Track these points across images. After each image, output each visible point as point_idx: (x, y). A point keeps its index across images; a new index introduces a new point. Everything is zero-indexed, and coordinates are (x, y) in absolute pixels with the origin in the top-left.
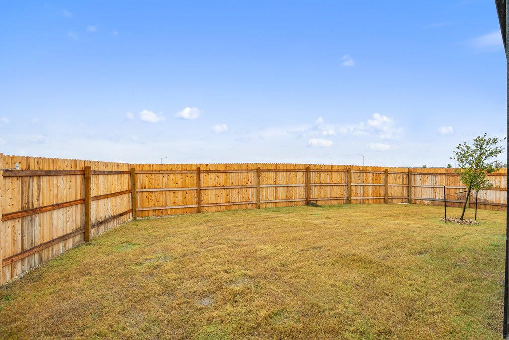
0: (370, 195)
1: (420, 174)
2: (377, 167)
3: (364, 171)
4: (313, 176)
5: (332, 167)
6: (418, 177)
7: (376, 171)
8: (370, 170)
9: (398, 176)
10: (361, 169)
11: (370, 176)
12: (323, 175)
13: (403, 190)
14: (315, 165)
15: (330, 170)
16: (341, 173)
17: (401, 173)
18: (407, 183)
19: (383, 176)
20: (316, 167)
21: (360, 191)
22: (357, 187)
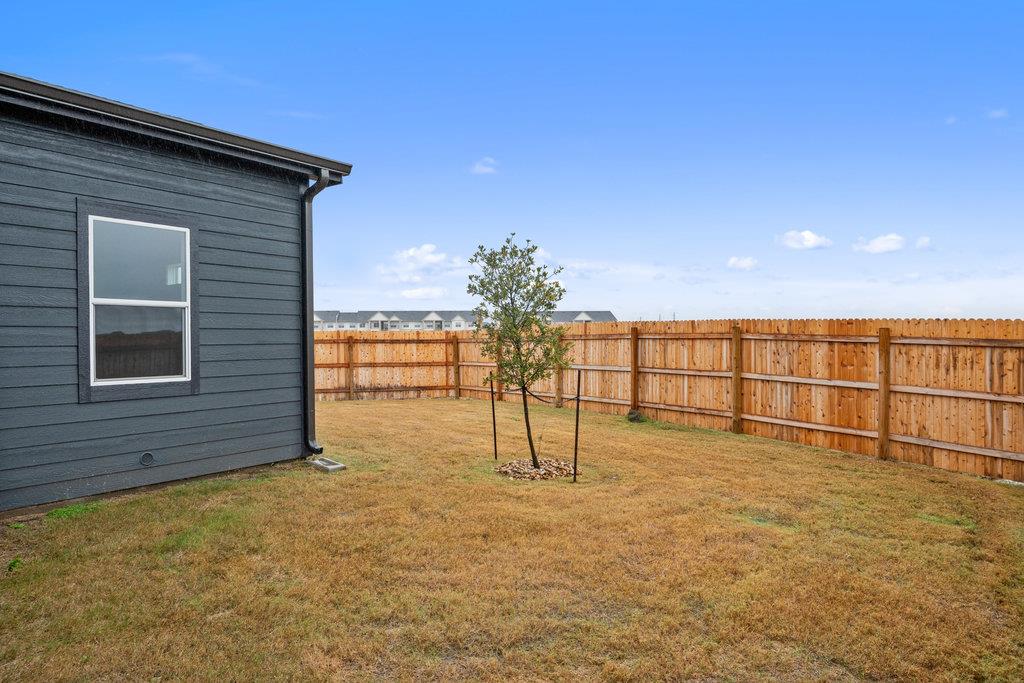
0: (818, 416)
2: (850, 322)
3: (795, 334)
4: (651, 352)
5: (693, 327)
7: (845, 336)
8: (821, 331)
9: (965, 354)
10: (785, 331)
11: (819, 353)
12: (672, 347)
13: (999, 420)
14: (654, 323)
15: (689, 334)
16: (718, 343)
17: (976, 345)
19: (874, 355)
20: (658, 328)
21: (781, 400)
22: (769, 386)
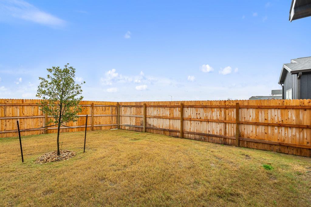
1: (123, 106)
6: (123, 108)
9: (107, 108)
12: (9, 108)
13: (112, 119)
18: (116, 113)
19: (89, 109)
